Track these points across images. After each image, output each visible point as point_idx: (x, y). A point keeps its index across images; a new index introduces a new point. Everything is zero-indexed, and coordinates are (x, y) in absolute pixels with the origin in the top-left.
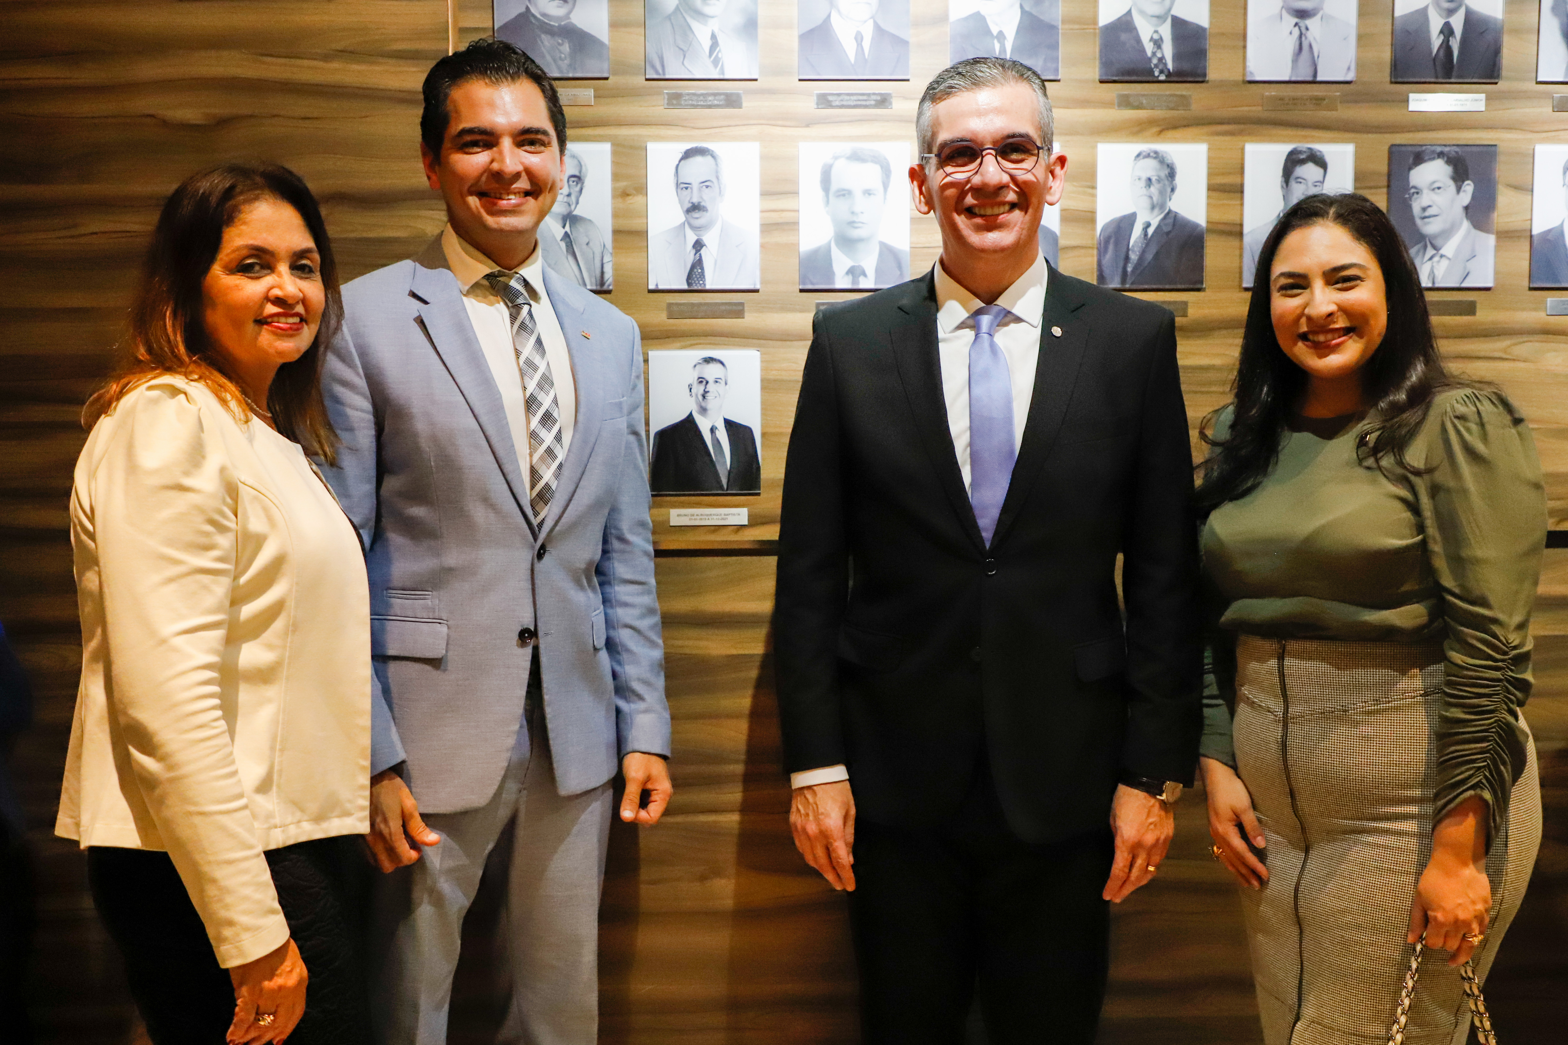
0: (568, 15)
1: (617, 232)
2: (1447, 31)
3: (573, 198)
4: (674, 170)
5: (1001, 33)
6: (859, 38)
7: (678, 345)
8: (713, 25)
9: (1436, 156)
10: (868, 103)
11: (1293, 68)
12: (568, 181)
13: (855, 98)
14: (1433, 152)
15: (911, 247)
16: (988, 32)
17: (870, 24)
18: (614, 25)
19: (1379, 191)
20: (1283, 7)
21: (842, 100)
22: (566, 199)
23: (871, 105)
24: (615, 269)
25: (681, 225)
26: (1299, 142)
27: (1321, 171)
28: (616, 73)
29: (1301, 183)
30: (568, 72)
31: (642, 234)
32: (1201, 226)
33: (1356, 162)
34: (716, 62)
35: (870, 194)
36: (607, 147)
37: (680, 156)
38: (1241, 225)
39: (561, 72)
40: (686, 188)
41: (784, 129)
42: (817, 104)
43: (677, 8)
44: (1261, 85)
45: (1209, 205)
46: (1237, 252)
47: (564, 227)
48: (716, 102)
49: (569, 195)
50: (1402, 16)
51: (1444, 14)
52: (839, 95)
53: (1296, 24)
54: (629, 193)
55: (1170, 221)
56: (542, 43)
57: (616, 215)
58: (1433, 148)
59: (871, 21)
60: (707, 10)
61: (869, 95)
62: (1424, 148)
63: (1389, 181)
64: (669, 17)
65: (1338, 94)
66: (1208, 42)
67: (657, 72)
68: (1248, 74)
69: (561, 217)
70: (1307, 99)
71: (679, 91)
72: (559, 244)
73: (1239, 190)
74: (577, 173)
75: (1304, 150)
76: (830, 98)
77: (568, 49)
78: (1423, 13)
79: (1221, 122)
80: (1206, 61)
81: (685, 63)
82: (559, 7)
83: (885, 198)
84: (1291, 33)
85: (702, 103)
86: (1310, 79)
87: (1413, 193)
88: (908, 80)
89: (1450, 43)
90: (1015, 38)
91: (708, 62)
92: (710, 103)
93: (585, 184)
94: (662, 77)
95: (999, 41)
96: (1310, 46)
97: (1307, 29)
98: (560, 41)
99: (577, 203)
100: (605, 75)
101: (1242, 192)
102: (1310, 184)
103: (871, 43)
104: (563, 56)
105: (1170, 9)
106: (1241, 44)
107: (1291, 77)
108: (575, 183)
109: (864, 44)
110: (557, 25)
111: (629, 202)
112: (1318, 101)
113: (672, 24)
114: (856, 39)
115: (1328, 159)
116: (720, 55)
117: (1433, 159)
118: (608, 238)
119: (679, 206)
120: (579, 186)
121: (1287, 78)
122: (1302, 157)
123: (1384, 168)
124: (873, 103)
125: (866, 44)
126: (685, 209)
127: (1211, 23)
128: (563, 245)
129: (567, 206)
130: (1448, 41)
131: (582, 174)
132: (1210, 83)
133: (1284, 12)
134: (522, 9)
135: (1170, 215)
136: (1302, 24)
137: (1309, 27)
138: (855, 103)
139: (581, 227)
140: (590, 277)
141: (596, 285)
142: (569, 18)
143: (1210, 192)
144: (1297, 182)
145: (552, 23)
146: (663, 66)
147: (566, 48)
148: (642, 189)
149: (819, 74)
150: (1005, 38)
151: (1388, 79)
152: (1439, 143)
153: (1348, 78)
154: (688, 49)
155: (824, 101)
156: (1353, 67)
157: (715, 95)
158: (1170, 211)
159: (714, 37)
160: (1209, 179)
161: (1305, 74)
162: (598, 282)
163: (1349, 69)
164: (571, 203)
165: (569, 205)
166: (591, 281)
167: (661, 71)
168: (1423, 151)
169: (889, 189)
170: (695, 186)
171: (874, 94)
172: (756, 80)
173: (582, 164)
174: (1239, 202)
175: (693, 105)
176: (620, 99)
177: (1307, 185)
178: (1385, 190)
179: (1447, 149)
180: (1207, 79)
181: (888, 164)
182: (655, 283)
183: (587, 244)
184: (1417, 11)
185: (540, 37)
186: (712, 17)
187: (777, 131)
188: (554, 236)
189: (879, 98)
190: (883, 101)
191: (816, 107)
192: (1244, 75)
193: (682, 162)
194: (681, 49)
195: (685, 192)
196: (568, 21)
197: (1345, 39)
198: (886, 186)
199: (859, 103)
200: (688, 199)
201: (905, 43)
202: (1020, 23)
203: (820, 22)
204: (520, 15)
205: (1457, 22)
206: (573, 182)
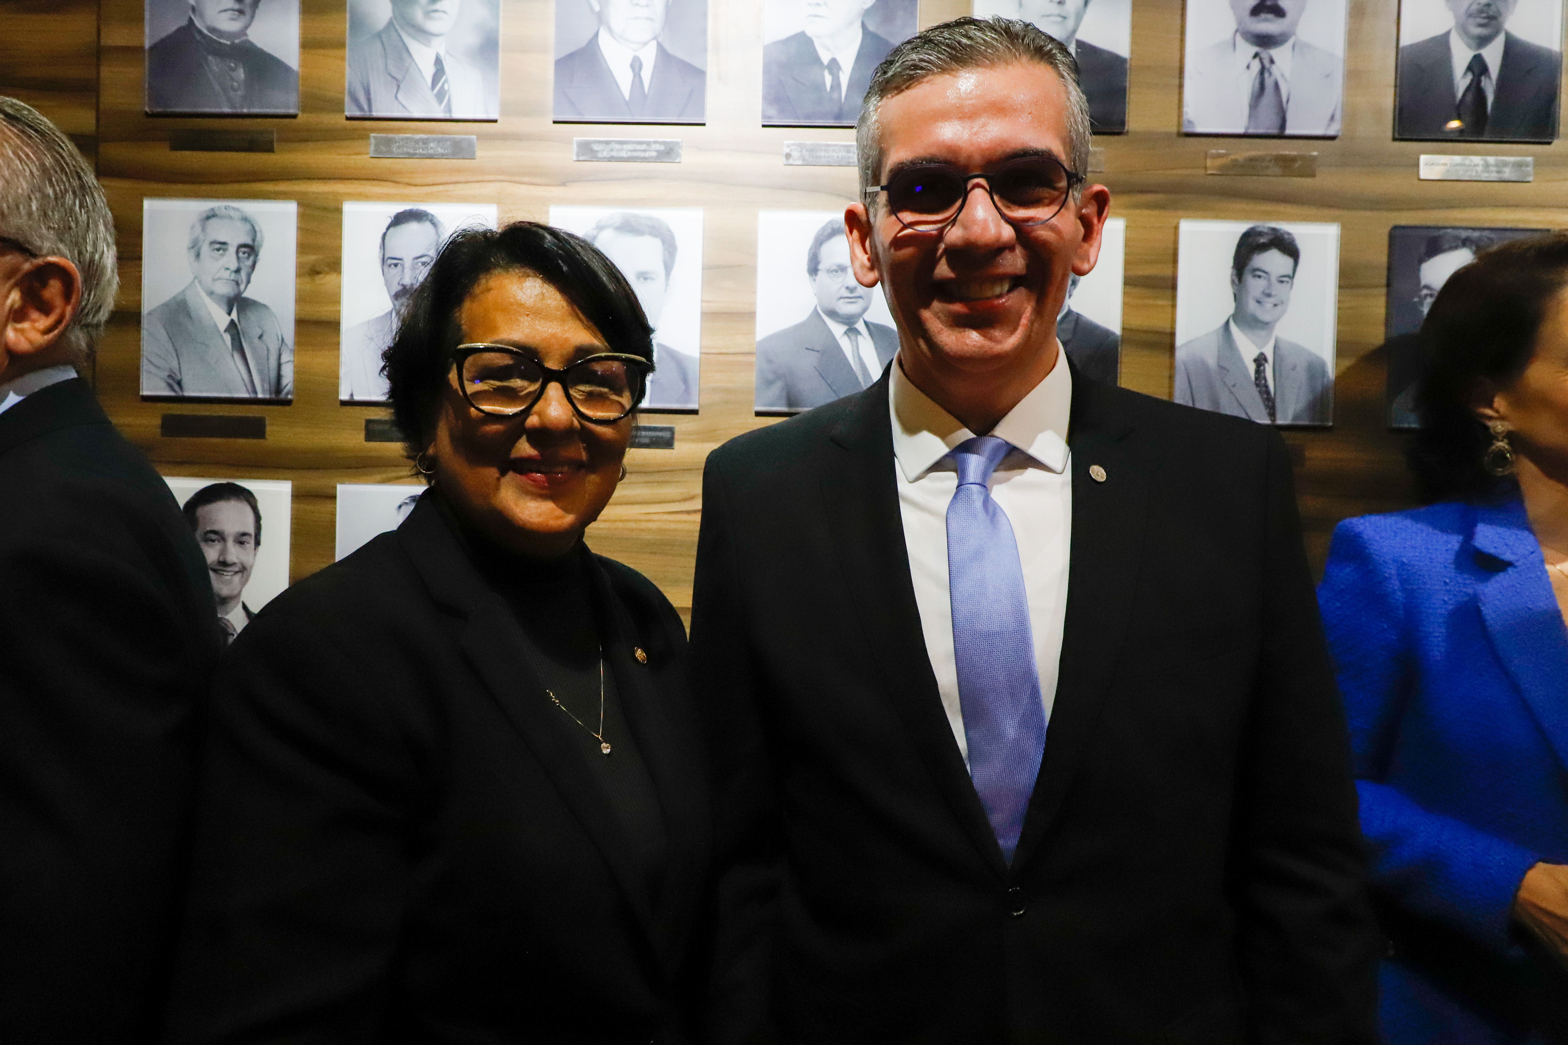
0: (243, 32)
1: (302, 323)
2: (1478, 67)
3: (243, 274)
4: (379, 240)
5: (834, 61)
6: (636, 66)
7: (378, 477)
8: (438, 46)
9: (1460, 243)
10: (647, 154)
11: (1251, 116)
12: (237, 252)
13: (630, 147)
14: (1457, 238)
15: (701, 353)
16: (817, 60)
17: (653, 47)
18: (307, 45)
19: (1376, 291)
20: (1237, 31)
21: (612, 150)
22: (233, 276)
23: (651, 157)
24: (298, 372)
25: (386, 314)
26: (1258, 220)
27: (1289, 261)
28: (305, 108)
29: (1259, 277)
30: (242, 107)
31: (333, 326)
32: (1113, 334)
33: (1341, 252)
34: (440, 96)
35: (646, 279)
36: (290, 208)
37: (389, 221)
38: (1172, 335)
39: (233, 106)
40: (396, 265)
41: (532, 188)
42: (578, 155)
43: (390, 24)
44: (1203, 139)
45: (1125, 304)
46: (1166, 373)
47: (229, 314)
48: (440, 150)
49: (238, 271)
50: (1411, 46)
51: (1473, 43)
52: (607, 143)
53: (1256, 55)
54: (318, 269)
55: (1071, 326)
56: (208, 66)
57: (301, 299)
58: (1456, 232)
59: (654, 43)
60: (431, 26)
61: (648, 143)
62: (1442, 232)
63: (1389, 279)
64: (379, 35)
65: (1315, 153)
66: (1128, 79)
67: (361, 108)
68: (1186, 123)
69: (225, 300)
70: (1270, 161)
71: (390, 135)
72: (221, 336)
73: (1170, 286)
74: (250, 242)
75: (1265, 230)
76: (596, 147)
77: (242, 76)
78: (1442, 43)
79: (1143, 190)
80: (1124, 103)
81: (399, 96)
82: (233, 19)
83: (667, 285)
84: (1248, 67)
85: (421, 151)
86: (1274, 131)
87: (1426, 295)
88: (704, 125)
89: (1483, 84)
90: (854, 69)
91: (430, 96)
92: (431, 152)
93: (259, 257)
94: (367, 114)
95: (831, 73)
96: (1277, 86)
97: (1272, 62)
98: (232, 65)
99: (248, 282)
100: (292, 111)
101: (1174, 287)
102: (1274, 279)
103: (653, 72)
104: (235, 84)
105: (1074, 32)
106: (1177, 82)
107: (1247, 128)
108: (246, 255)
109: (643, 74)
110: (228, 43)
111: (319, 282)
112: (1286, 164)
113: (383, 44)
114: (632, 66)
115: (1301, 244)
116: (446, 87)
117: (1456, 248)
118: (288, 330)
119: (385, 289)
120: (252, 258)
121: (1241, 130)
122: (1262, 240)
123: (1382, 258)
124: (654, 154)
125: (647, 75)
126: (393, 293)
127: (1132, 52)
128: (227, 338)
129: (235, 287)
130: (1479, 82)
131: (256, 244)
132: (1130, 134)
133: (1239, 38)
134: (183, 22)
135: (1070, 318)
136: (1264, 54)
137: (1275, 59)
138: (629, 154)
139: (252, 316)
140: (263, 380)
141: (270, 393)
142: (246, 35)
143: (1128, 287)
144: (1254, 276)
145: (222, 41)
146: (369, 100)
147: (241, 74)
148: (335, 266)
149: (580, 114)
150: (839, 68)
151: (1390, 134)
152: (1465, 224)
153: (1331, 132)
154: (404, 77)
155: (587, 150)
156: (1338, 117)
157: (439, 141)
158: (1070, 312)
159: (438, 62)
160: (1126, 270)
161: (1267, 125)
162: (273, 389)
163: (1332, 118)
164: (240, 282)
165: (238, 284)
166: (263, 386)
167: (366, 107)
168: (1439, 237)
169: (675, 272)
170: (408, 263)
171: (655, 142)
172: (495, 121)
173: (257, 229)
174: (1170, 303)
175: (408, 153)
176: (311, 145)
177: (1269, 280)
178: (1384, 291)
179: (1476, 234)
180: (1126, 127)
181: (672, 237)
182: (350, 393)
183: (260, 337)
184: (1434, 40)
185: (206, 60)
186: (437, 35)
187: (523, 190)
188: (216, 326)
189: (662, 148)
190: (668, 152)
191: (575, 158)
192: (1180, 124)
193: (392, 229)
194: (393, 77)
195: (394, 271)
196: (244, 38)
197: (1328, 76)
198: (668, 268)
199: (636, 154)
200: (398, 279)
201: (700, 74)
202: (862, 47)
203: (583, 43)
204: (181, 30)
205: (1493, 55)
206: (244, 253)
